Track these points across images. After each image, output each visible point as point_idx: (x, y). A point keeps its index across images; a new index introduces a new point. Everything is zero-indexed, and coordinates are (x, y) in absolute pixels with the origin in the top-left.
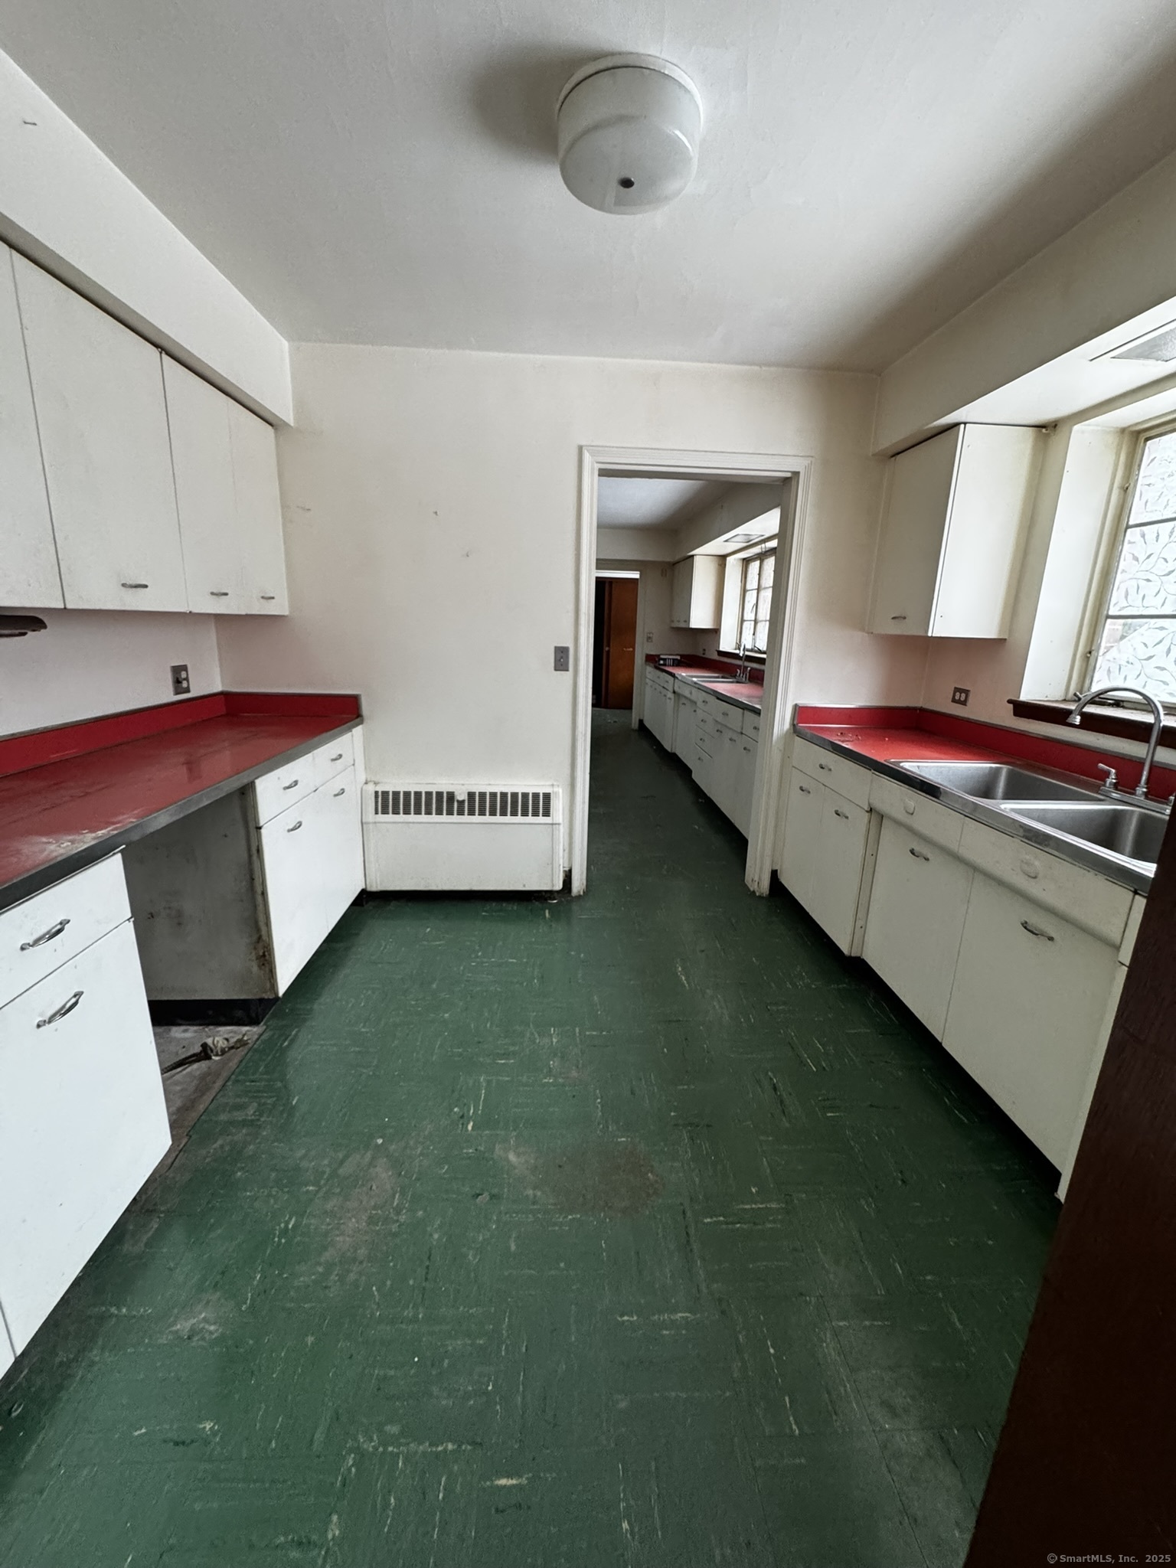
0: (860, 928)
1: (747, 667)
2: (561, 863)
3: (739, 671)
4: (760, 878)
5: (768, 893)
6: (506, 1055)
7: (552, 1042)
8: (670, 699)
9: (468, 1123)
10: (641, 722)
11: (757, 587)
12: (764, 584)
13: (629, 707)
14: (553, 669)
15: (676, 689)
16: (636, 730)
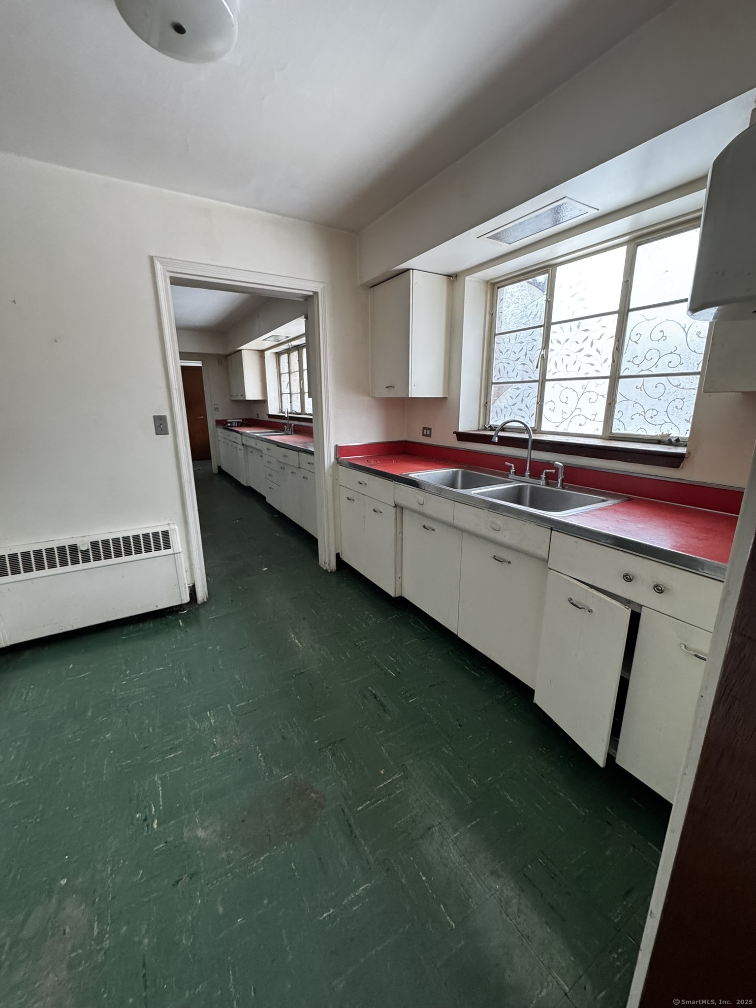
0: (399, 578)
1: (291, 424)
2: (186, 582)
3: (286, 427)
4: (329, 561)
5: (335, 569)
6: (173, 749)
7: (211, 723)
8: (240, 449)
9: (152, 823)
10: (219, 467)
11: (288, 372)
12: (292, 370)
13: (209, 458)
14: (155, 434)
15: (244, 442)
16: (216, 474)
